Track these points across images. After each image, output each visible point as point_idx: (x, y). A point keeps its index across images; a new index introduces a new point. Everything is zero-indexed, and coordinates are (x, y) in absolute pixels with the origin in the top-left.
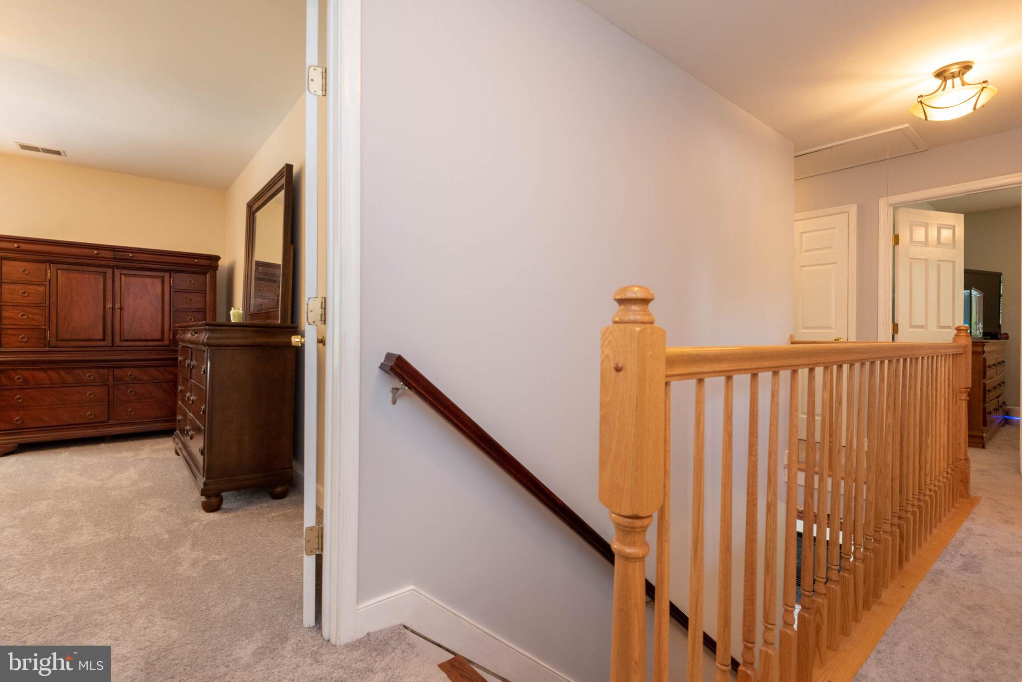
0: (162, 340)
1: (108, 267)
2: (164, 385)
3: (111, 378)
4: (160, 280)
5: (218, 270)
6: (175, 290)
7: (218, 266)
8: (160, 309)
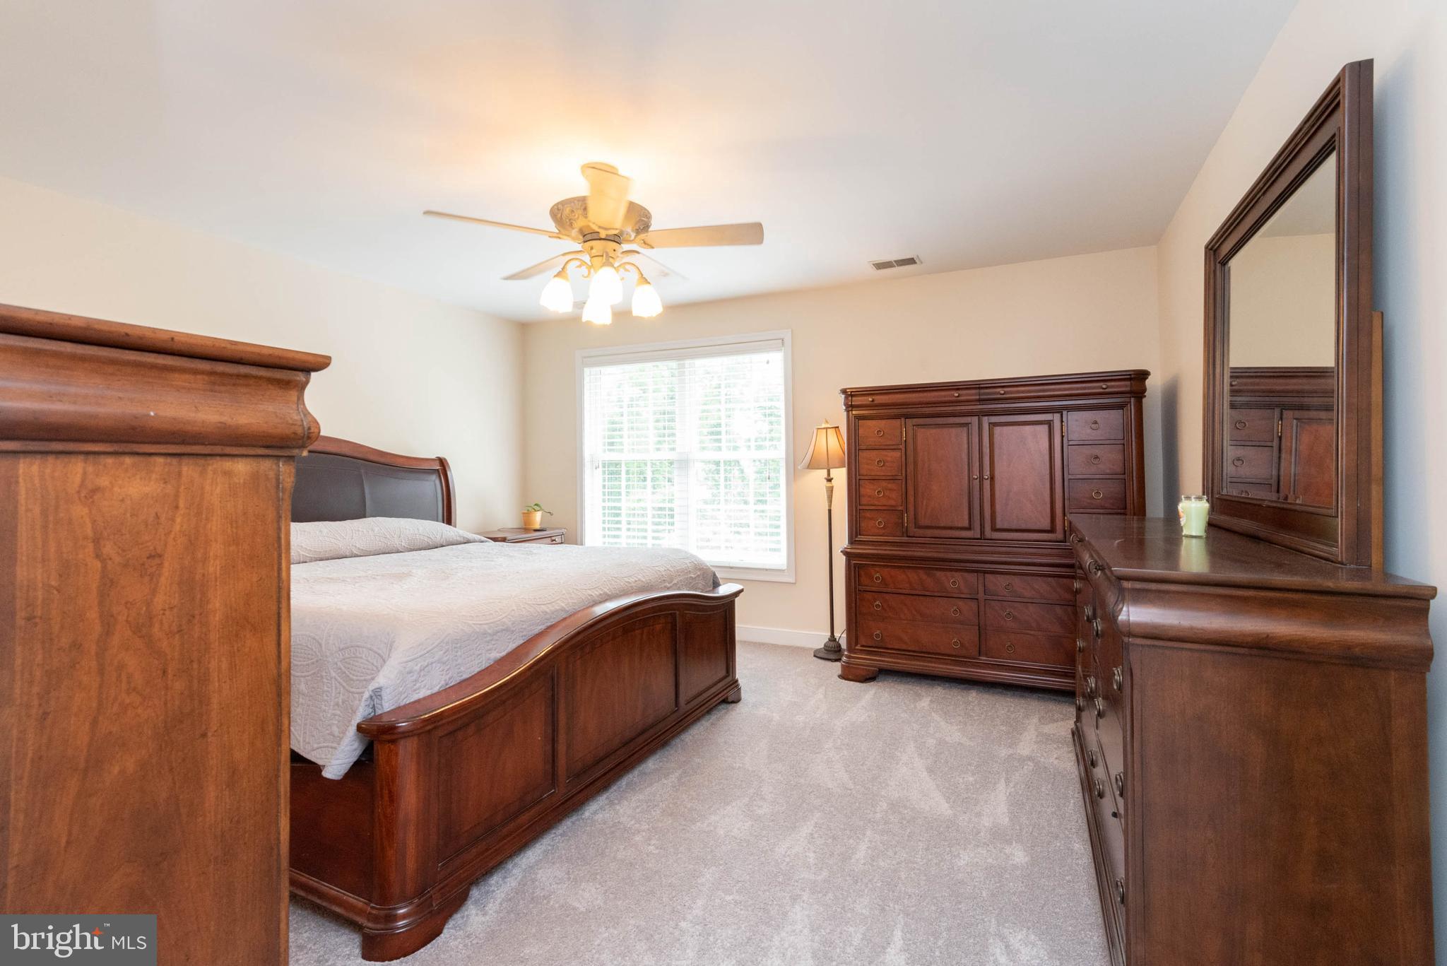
0: (1052, 530)
1: (971, 414)
2: (1058, 610)
3: (981, 589)
4: (1046, 427)
5: (1145, 396)
6: (1071, 443)
7: (1145, 390)
8: (1047, 477)
